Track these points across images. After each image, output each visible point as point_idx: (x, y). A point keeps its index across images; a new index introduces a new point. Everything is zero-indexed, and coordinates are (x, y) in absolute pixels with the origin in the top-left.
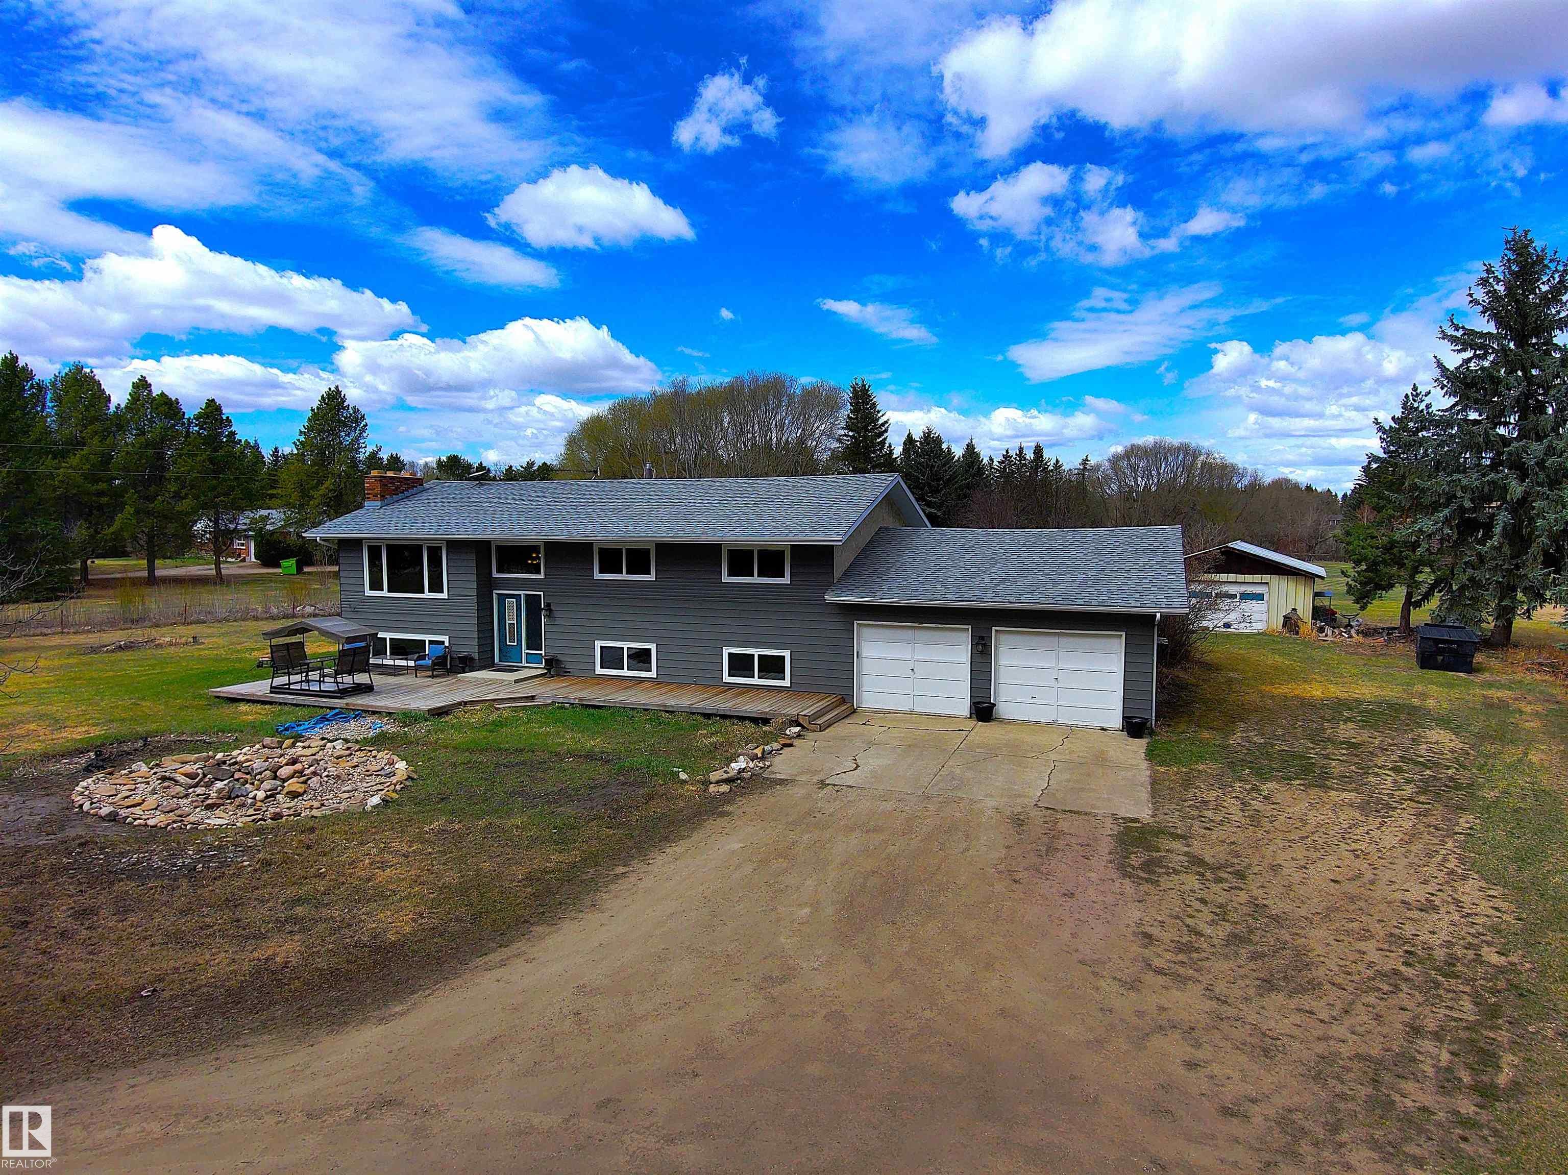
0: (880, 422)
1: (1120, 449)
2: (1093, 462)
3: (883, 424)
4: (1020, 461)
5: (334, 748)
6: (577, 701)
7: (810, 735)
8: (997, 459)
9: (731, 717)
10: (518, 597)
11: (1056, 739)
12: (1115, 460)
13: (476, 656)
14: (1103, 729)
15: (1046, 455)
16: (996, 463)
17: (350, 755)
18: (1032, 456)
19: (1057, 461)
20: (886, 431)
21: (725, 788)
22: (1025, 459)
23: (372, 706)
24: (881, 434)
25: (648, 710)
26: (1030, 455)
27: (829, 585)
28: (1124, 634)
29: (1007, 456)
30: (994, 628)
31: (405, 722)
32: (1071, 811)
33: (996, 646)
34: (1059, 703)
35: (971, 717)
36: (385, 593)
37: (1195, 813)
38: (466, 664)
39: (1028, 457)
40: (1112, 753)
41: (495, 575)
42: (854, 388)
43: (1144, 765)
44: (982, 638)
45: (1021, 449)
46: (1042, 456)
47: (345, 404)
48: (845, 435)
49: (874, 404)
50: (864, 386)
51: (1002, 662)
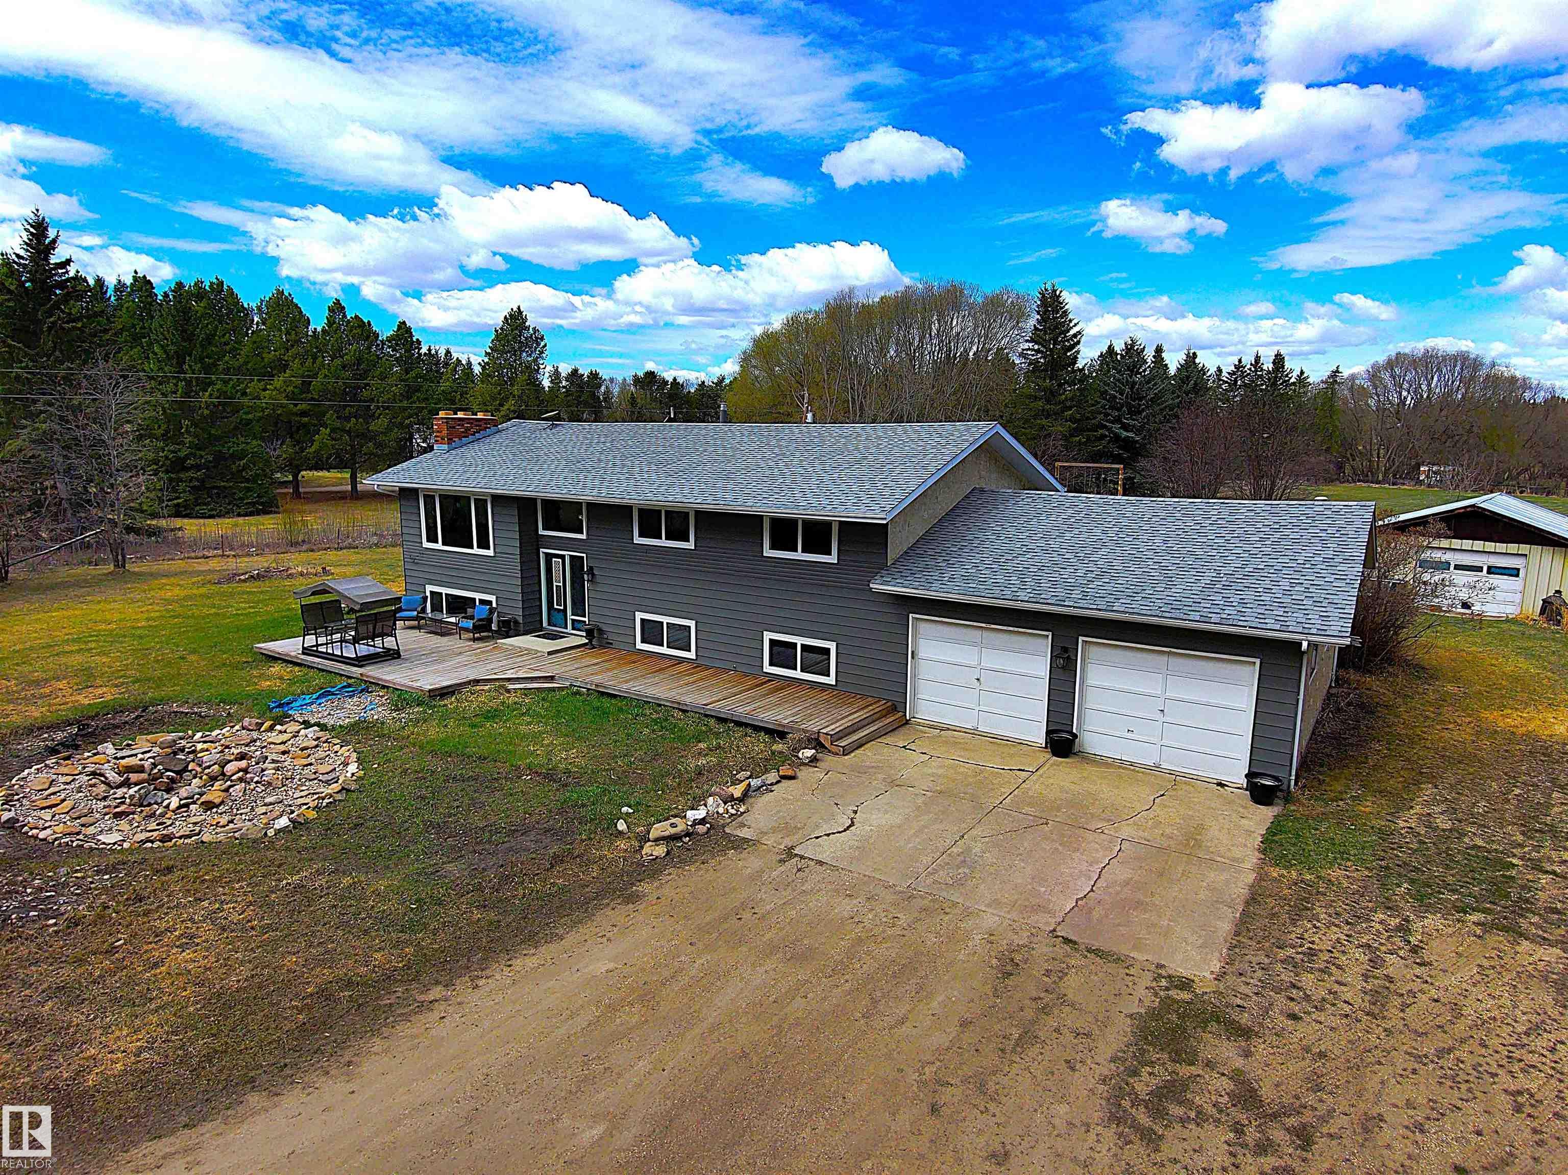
0: (1072, 332)
1: (1381, 359)
2: (1346, 373)
3: (1075, 336)
4: (1256, 371)
5: (306, 736)
6: (593, 687)
7: (829, 760)
8: (1228, 368)
9: (746, 725)
10: (562, 557)
11: (1146, 794)
12: (1374, 374)
13: (520, 620)
14: (1220, 784)
15: (1288, 365)
16: (1224, 374)
17: (317, 746)
18: (1271, 366)
19: (1302, 373)
20: (1078, 342)
21: (660, 851)
22: (1262, 370)
23: (381, 680)
24: (1073, 347)
25: (660, 705)
26: (1268, 365)
27: (881, 567)
28: (1258, 661)
29: (1239, 366)
30: (1081, 639)
31: (397, 705)
32: (1097, 952)
33: (1083, 660)
34: (1164, 742)
35: (1046, 747)
36: (439, 546)
37: (1287, 977)
38: (509, 629)
39: (1265, 367)
40: (1214, 832)
41: (541, 532)
42: (1043, 296)
43: (1252, 859)
44: (1065, 650)
45: (1257, 359)
46: (1283, 367)
47: (527, 324)
48: (1029, 349)
49: (1065, 312)
50: (1054, 291)
51: (1091, 681)
